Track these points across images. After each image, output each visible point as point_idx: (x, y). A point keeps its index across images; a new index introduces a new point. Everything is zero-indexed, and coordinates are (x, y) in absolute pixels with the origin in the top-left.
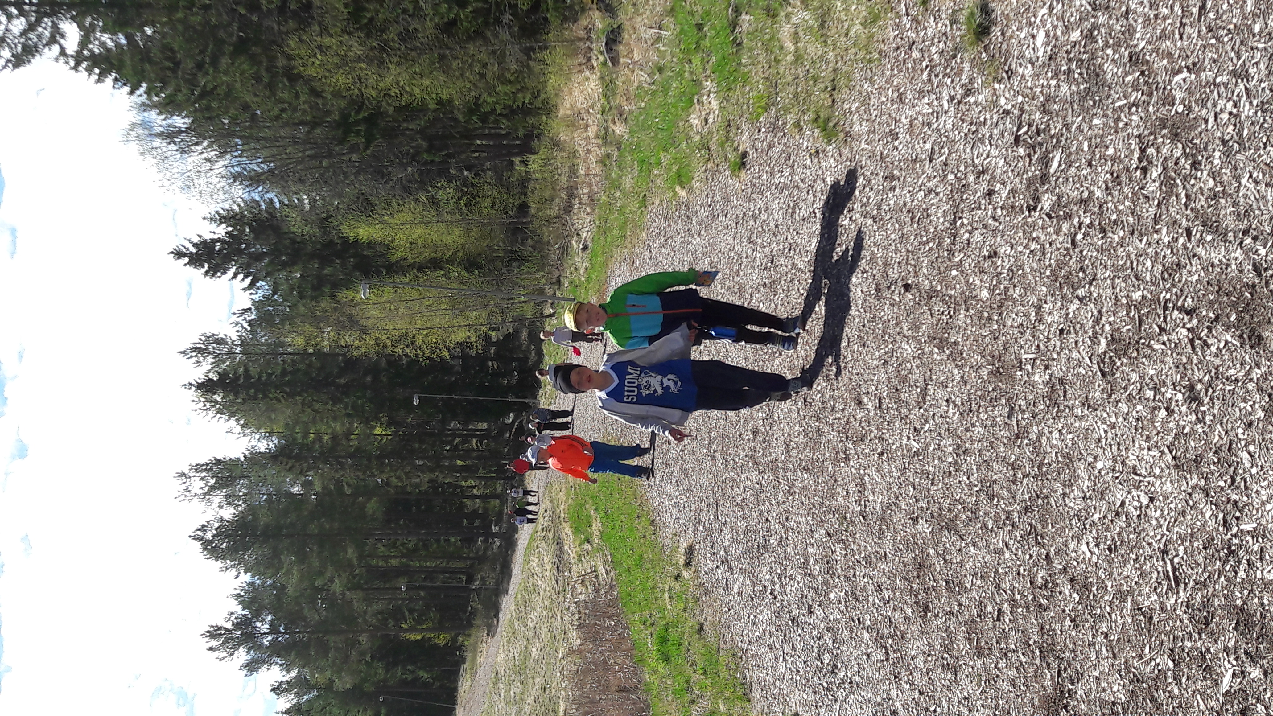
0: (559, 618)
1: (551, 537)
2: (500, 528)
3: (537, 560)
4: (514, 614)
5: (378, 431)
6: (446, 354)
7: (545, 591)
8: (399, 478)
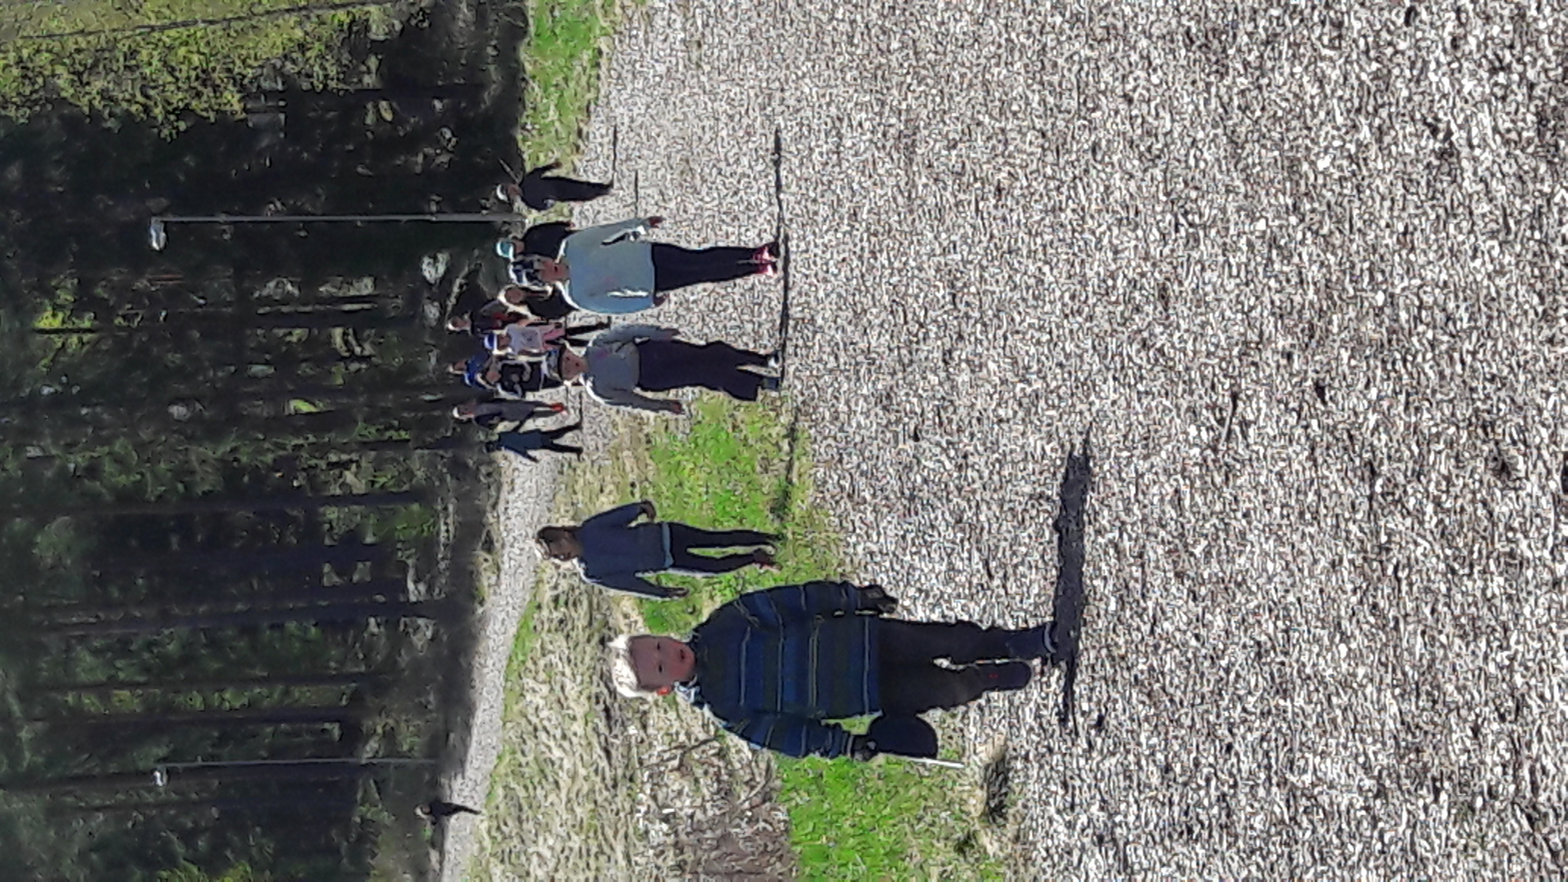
0: (620, 856)
1: (582, 623)
2: (430, 589)
3: (545, 689)
4: (487, 843)
5: (47, 321)
6: (232, 100)
7: (574, 777)
8: (119, 460)
